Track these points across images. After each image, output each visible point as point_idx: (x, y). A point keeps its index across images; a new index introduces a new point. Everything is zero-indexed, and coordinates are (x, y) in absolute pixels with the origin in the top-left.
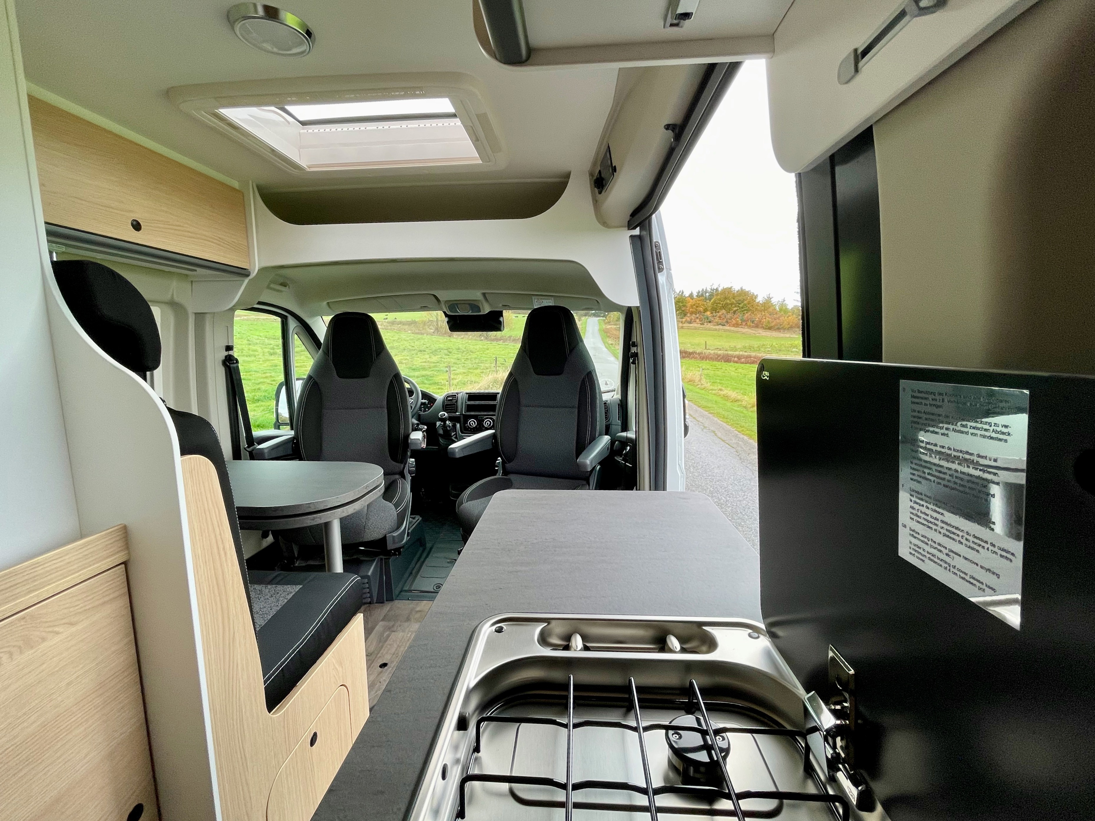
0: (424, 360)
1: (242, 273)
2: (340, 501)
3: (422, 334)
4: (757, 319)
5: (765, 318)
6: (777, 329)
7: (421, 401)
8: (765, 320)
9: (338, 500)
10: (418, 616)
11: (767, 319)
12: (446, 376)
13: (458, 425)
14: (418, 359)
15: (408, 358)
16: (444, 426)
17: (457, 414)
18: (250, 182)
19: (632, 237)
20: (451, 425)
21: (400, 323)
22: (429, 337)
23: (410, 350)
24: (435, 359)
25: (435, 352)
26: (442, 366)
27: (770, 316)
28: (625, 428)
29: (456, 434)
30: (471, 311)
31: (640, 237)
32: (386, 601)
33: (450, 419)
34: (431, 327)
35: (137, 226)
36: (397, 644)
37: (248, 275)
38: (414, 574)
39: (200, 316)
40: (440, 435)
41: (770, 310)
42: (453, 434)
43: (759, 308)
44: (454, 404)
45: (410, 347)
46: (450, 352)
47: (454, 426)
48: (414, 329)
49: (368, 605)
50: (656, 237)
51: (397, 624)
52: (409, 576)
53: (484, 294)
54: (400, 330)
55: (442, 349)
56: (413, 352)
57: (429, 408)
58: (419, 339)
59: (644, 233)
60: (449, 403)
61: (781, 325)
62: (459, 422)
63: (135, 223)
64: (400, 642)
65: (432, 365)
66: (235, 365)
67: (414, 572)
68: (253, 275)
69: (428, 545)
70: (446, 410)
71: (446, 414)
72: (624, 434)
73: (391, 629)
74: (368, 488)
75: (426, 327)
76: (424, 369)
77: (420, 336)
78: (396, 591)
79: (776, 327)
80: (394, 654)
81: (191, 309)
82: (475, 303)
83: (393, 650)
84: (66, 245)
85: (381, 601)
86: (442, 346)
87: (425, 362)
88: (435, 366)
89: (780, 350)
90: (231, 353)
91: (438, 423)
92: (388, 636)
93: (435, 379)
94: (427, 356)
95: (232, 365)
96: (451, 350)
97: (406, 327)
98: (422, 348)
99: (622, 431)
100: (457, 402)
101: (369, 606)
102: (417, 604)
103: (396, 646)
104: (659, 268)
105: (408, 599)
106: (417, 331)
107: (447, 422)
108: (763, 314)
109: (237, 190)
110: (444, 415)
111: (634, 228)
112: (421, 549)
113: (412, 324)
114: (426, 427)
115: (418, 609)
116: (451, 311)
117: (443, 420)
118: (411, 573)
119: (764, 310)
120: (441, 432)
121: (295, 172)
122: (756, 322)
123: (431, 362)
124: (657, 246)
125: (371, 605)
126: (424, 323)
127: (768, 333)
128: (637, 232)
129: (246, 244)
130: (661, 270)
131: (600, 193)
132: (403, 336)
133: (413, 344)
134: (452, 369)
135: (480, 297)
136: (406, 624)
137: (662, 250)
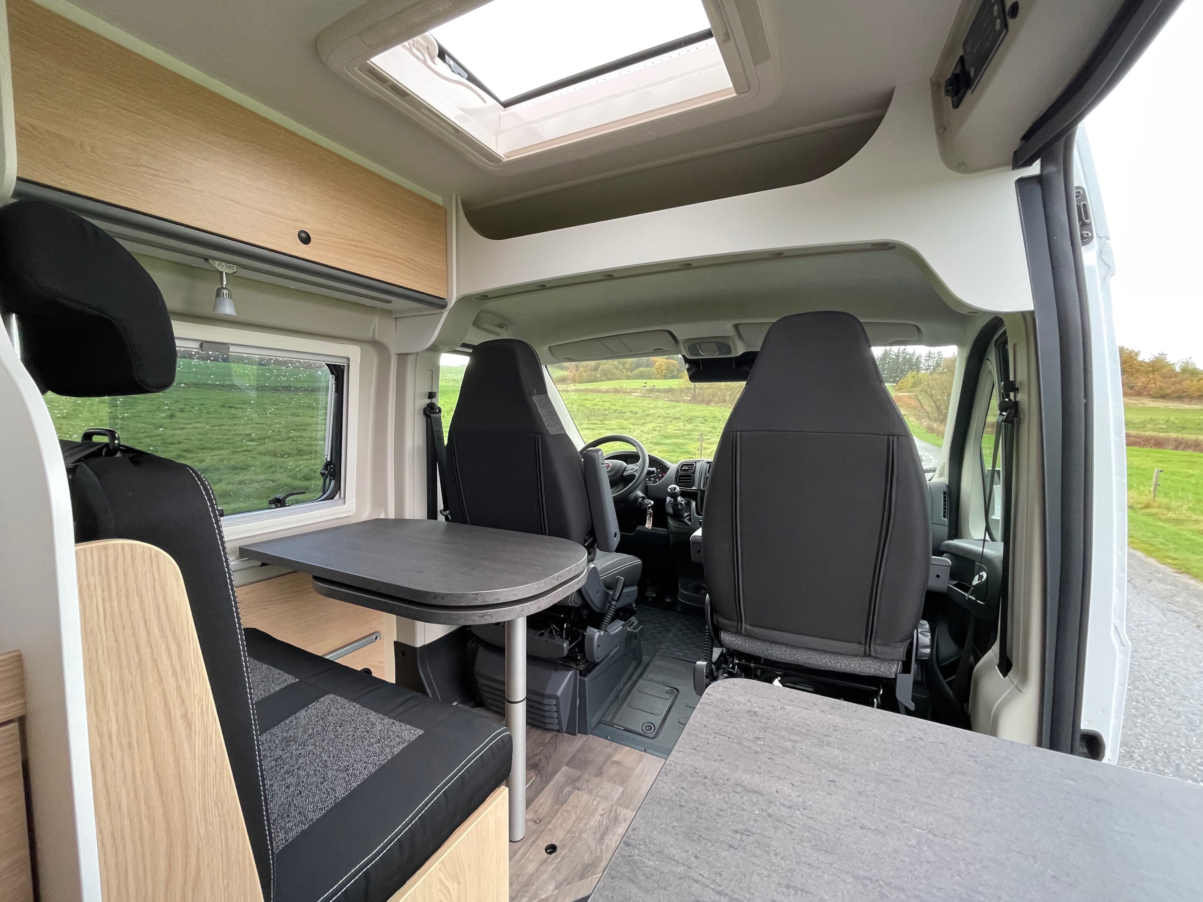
0: (678, 428)
1: (438, 303)
2: (517, 595)
3: (679, 402)
4: (1139, 384)
5: (1155, 383)
6: (1177, 397)
7: (647, 468)
8: (1153, 385)
9: (515, 593)
10: (613, 770)
11: (1158, 383)
12: (698, 445)
13: (694, 504)
14: (672, 427)
15: (662, 425)
16: (675, 504)
17: (694, 488)
18: (454, 196)
19: (1021, 182)
20: (683, 503)
21: (658, 390)
22: (685, 405)
23: (665, 418)
24: (689, 427)
25: (690, 420)
26: (696, 436)
27: (1162, 380)
28: (956, 531)
29: (690, 515)
30: (718, 353)
31: (1039, 179)
32: (579, 732)
33: (683, 494)
34: (688, 394)
35: (305, 239)
36: (576, 812)
37: (444, 307)
38: (620, 699)
39: (402, 357)
40: (669, 514)
41: (1165, 370)
42: (686, 514)
43: (1142, 368)
44: (691, 476)
45: (665, 415)
46: (706, 421)
47: (688, 504)
48: (670, 397)
49: (555, 733)
50: (1078, 179)
51: (586, 776)
52: (614, 701)
53: (736, 327)
54: (657, 398)
55: (698, 417)
56: (669, 419)
57: (660, 478)
58: (675, 407)
59: (1051, 169)
60: (684, 473)
61: (1184, 392)
62: (696, 500)
63: (303, 235)
64: (581, 812)
65: (686, 433)
66: (436, 415)
67: (621, 695)
68: (451, 304)
69: (645, 658)
70: (680, 482)
71: (678, 488)
72: (956, 542)
73: (573, 782)
74: (560, 579)
75: (684, 394)
76: (677, 437)
77: (676, 404)
78: (592, 721)
79: (1175, 395)
80: (569, 832)
81: (394, 350)
82: (722, 340)
83: (569, 825)
84: (239, 265)
85: (572, 732)
86: (698, 414)
87: (678, 430)
88: (688, 435)
89: (1184, 428)
90: (434, 400)
91: (668, 499)
92: (570, 793)
93: (686, 447)
94: (682, 424)
95: (432, 415)
96: (707, 418)
97: (663, 395)
98: (678, 416)
99: (951, 538)
100: (694, 473)
101: (557, 735)
102: (616, 749)
103: (575, 818)
104: (1083, 238)
105: (607, 738)
106: (674, 399)
107: (679, 499)
108: (1151, 376)
109: (439, 206)
110: (675, 488)
111: (1029, 163)
112: (634, 664)
113: (669, 391)
114: (652, 502)
115: (616, 758)
116: (692, 355)
117: (674, 496)
118: (617, 697)
119: (1153, 372)
120: (670, 510)
121: (490, 166)
122: (1137, 388)
123: (685, 430)
124: (1081, 195)
125: (560, 734)
126: (681, 391)
127: (1160, 404)
128: (1035, 169)
129: (445, 270)
130: (1086, 240)
131: (956, 105)
132: (660, 403)
133: (668, 412)
134: (705, 438)
135: (732, 332)
136: (597, 780)
137: (1089, 201)
